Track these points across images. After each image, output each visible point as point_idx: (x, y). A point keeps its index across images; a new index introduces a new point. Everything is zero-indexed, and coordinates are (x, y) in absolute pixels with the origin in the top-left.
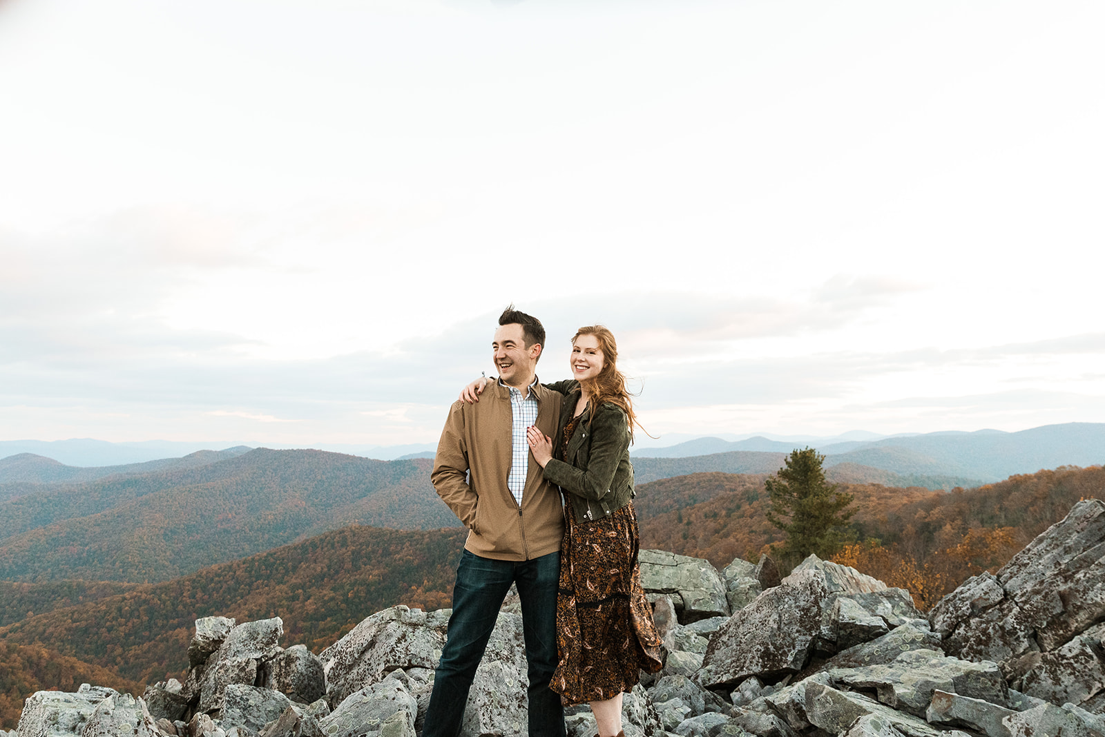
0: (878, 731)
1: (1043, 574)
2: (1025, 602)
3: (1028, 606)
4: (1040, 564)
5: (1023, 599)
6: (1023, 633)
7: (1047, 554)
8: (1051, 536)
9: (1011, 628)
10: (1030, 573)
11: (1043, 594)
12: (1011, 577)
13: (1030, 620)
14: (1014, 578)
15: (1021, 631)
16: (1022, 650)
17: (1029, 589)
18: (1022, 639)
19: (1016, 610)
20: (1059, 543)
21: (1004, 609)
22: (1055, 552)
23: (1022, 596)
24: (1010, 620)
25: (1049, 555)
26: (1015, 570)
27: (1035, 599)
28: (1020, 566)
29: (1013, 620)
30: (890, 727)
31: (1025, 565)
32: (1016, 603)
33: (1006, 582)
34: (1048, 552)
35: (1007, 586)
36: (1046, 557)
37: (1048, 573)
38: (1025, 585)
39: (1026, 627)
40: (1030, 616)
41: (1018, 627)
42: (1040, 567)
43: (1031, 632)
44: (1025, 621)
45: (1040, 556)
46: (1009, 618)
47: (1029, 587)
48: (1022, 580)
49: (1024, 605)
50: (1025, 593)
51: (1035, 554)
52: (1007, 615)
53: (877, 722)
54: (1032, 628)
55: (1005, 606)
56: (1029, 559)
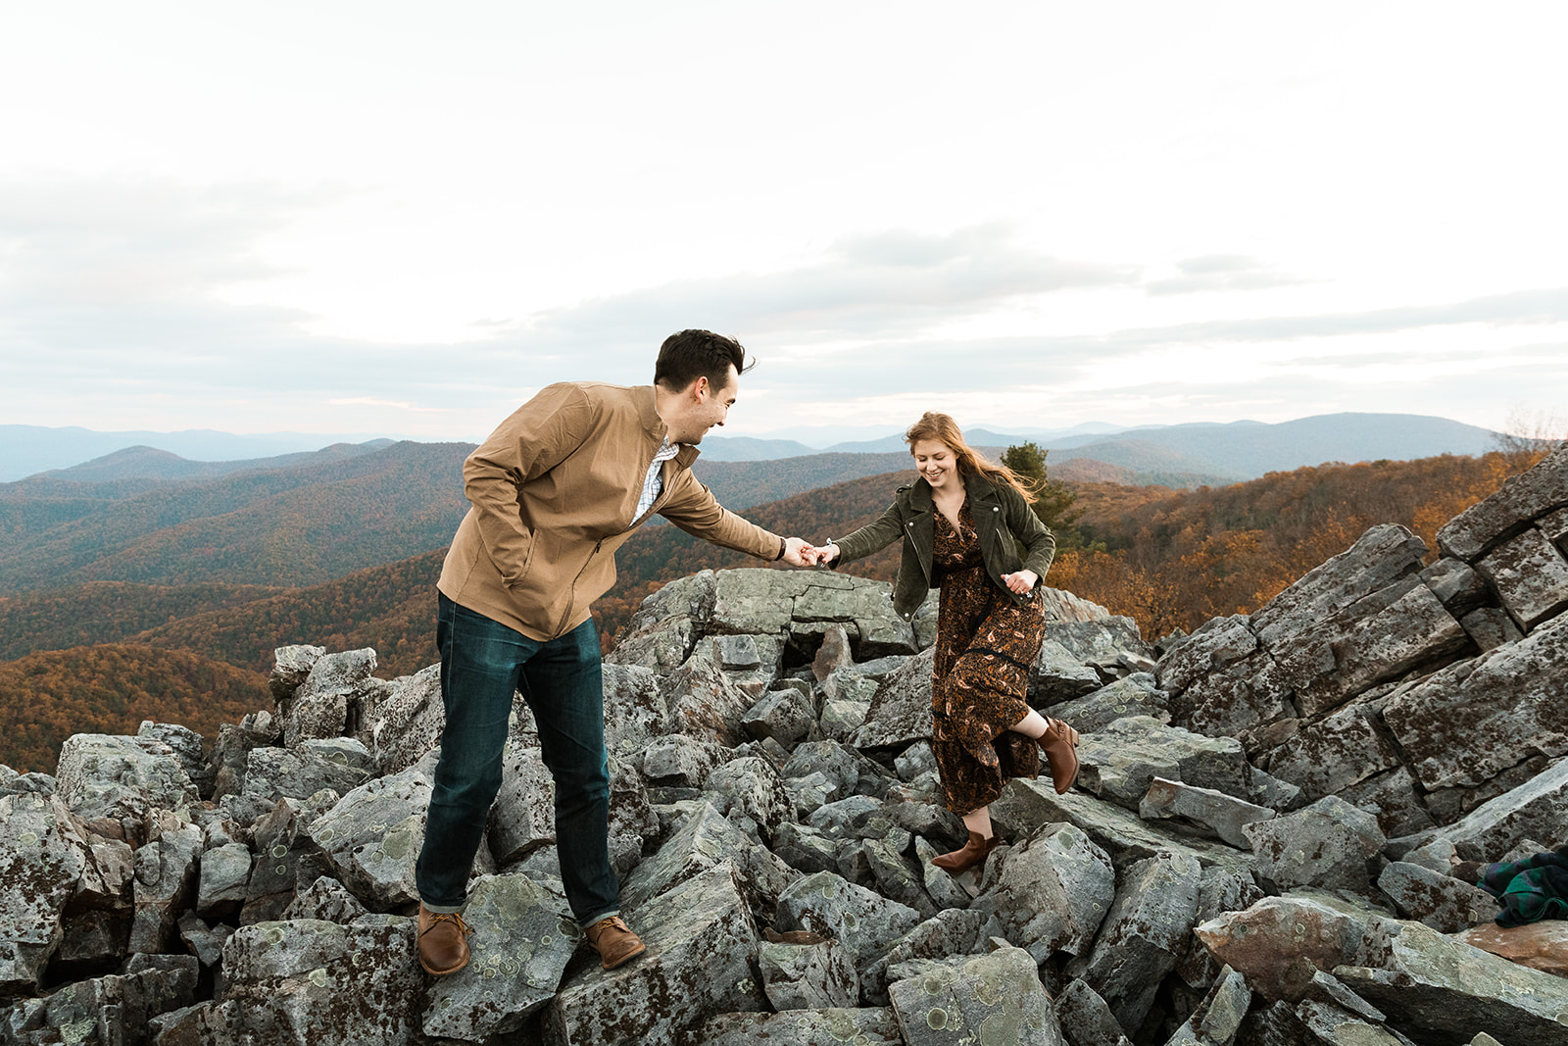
0: (1069, 848)
1: (1313, 620)
2: (1284, 656)
3: (1288, 661)
4: (1310, 606)
5: (1282, 651)
6: (1277, 695)
7: (1321, 594)
8: (1329, 571)
9: (1261, 687)
10: (1294, 619)
11: (1310, 646)
12: (1269, 623)
13: (1288, 678)
14: (1273, 624)
15: (1275, 692)
16: (1273, 715)
17: (1291, 640)
18: (1274, 702)
19: (1271, 665)
20: (1338, 580)
21: (1255, 663)
22: (1332, 591)
23: (1281, 647)
24: (1262, 677)
25: (1323, 596)
26: (1276, 613)
27: (1299, 652)
28: (1282, 609)
29: (1266, 677)
30: (1085, 841)
31: (1289, 608)
32: (1273, 657)
33: (1261, 629)
34: (1322, 591)
35: (1263, 634)
36: (1319, 598)
37: (1319, 619)
38: (1287, 634)
39: (1282, 686)
40: (1289, 674)
41: (1272, 687)
42: (1310, 610)
43: (1287, 693)
44: (1281, 680)
45: (1311, 597)
46: (1260, 675)
47: (1291, 636)
48: (1282, 626)
49: (1283, 659)
50: (1285, 644)
51: (1304, 594)
52: (1258, 671)
53: (1068, 837)
54: (1289, 688)
55: (1257, 660)
56: (1296, 600)
